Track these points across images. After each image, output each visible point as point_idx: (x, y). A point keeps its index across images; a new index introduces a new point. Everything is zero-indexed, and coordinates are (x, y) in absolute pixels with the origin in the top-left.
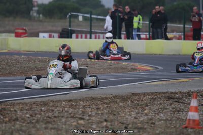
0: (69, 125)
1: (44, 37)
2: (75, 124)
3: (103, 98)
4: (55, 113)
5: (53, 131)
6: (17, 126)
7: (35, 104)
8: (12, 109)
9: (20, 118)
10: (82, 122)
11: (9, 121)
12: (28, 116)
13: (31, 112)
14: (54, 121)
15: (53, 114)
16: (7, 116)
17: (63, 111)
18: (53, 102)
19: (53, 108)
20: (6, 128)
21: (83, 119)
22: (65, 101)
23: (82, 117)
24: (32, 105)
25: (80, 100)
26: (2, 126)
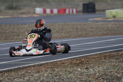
26: (122, 64)
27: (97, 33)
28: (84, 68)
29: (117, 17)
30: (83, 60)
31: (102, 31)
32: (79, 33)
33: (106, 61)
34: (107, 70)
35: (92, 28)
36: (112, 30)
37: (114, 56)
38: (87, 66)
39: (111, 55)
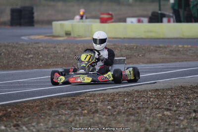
0: (153, 116)
1: (132, 22)
2: (160, 115)
3: (194, 88)
4: (140, 104)
5: (135, 123)
6: (96, 119)
7: (118, 95)
8: (92, 101)
9: (100, 110)
10: (168, 113)
11: (88, 113)
12: (109, 107)
13: (113, 103)
14: (138, 113)
15: (137, 105)
16: (86, 108)
17: (148, 101)
18: (138, 92)
19: (137, 99)
20: (83, 121)
21: (170, 110)
22: (151, 91)
23: (169, 108)
24: (114, 95)
25: (168, 89)
26: (80, 119)
27: (37, 62)
28: (12, 124)
29: (72, 35)
30: (9, 110)
31: (46, 59)
32: (3, 63)
33: (51, 112)
34: (52, 129)
35: (27, 53)
36: (63, 57)
37: (67, 104)
38: (17, 122)
39: (61, 101)
